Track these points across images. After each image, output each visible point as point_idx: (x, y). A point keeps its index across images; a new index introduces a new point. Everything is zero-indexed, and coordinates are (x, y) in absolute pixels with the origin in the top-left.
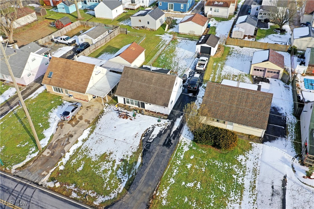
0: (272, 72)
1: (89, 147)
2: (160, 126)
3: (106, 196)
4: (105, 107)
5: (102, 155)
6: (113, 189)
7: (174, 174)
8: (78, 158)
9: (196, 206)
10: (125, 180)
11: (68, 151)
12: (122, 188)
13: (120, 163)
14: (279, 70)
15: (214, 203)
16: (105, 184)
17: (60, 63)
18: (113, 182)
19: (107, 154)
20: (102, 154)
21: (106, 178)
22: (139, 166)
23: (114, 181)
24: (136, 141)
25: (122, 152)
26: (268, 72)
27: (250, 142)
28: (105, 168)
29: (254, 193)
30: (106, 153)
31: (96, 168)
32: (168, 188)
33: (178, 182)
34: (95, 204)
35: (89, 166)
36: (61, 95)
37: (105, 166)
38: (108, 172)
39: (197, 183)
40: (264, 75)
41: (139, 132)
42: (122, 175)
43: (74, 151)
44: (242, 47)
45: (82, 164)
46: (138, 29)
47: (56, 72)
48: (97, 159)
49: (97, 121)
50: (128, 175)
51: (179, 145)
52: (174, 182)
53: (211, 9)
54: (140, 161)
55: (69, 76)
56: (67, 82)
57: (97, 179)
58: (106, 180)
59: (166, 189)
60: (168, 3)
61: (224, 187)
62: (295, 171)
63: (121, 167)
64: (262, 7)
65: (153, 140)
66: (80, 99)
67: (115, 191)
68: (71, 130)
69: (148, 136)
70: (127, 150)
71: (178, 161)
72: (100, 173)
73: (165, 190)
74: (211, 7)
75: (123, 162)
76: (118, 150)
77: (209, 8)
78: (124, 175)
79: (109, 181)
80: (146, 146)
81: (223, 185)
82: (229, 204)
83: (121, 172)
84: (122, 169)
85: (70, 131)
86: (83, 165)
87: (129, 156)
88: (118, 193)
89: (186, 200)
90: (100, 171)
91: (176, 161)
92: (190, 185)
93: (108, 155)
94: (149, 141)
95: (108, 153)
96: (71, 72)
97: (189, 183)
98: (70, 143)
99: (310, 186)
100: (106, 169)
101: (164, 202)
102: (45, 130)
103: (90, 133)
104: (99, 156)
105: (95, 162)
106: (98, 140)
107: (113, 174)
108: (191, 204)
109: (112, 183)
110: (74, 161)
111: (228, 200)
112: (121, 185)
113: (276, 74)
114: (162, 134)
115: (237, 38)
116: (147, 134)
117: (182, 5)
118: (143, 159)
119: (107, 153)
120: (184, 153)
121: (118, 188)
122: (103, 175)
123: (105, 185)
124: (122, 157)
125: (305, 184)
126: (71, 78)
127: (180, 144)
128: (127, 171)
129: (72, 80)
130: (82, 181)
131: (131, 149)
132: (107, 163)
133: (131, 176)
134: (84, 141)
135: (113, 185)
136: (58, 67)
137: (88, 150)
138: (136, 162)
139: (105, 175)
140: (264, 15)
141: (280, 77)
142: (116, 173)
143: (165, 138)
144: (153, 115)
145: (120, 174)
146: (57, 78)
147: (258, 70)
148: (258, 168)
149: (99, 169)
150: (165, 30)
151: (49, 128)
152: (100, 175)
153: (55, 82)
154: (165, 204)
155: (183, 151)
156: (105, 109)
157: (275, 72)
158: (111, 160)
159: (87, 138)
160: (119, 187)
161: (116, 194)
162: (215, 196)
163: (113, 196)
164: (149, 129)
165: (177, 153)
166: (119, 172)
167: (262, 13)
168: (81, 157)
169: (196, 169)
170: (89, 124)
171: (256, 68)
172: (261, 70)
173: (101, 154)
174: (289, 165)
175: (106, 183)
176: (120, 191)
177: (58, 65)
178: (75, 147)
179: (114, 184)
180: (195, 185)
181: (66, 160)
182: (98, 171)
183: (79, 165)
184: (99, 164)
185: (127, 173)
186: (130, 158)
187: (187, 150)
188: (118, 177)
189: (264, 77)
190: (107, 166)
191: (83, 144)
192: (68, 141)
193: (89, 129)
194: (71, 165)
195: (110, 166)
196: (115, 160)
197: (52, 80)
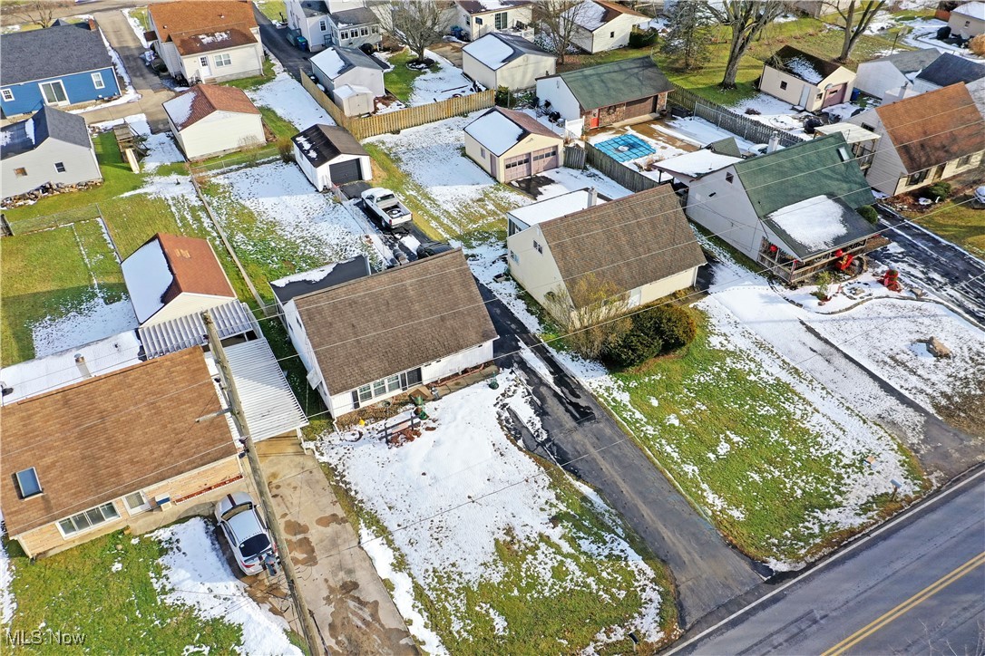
0: (542, 157)
1: (436, 565)
2: (510, 394)
3: (643, 610)
4: (317, 453)
5: (497, 551)
6: (629, 585)
7: (675, 455)
8: (457, 611)
9: (779, 471)
10: (620, 547)
11: (406, 622)
12: (643, 565)
13: (559, 528)
14: (556, 144)
15: (793, 444)
16: (601, 593)
17: (36, 418)
18: (608, 574)
19: (504, 541)
20: (494, 550)
21: (585, 583)
22: (604, 500)
23: (609, 570)
24: (517, 462)
25: (526, 507)
26: (536, 159)
27: (691, 306)
28: (548, 567)
29: (809, 380)
30: (497, 541)
31: (531, 587)
32: (705, 486)
33: (701, 461)
34: (657, 640)
35: (509, 598)
36: (113, 526)
37: (540, 564)
38: (564, 569)
39: (726, 436)
40: (529, 169)
41: (491, 439)
42: (600, 545)
43: (417, 610)
44: (398, 132)
45: (487, 611)
46: (31, 202)
47: (48, 460)
48: (501, 568)
49: (353, 499)
50: (613, 535)
51: (600, 399)
52: (696, 468)
53: (204, 63)
54: (586, 490)
55: (121, 437)
56: (132, 462)
57: (571, 603)
58: (588, 586)
59: (705, 491)
60: (40, 85)
61: (764, 407)
62: (801, 306)
63: (575, 533)
64: (336, 18)
65: (547, 431)
66: (200, 489)
67: (641, 583)
68: (323, 577)
69: (524, 432)
70: (530, 494)
71: (644, 429)
72: (557, 587)
73: (705, 494)
74: (203, 55)
75: (562, 522)
76: (511, 510)
77: (195, 59)
78: (605, 543)
79: (599, 580)
80: (553, 454)
81: (761, 405)
82: (808, 426)
83: (593, 542)
84: (582, 535)
85: (326, 581)
86: (491, 611)
87: (555, 502)
88: (653, 581)
89: (756, 477)
90: (550, 584)
91: (642, 431)
92: (723, 448)
93: (509, 539)
94: (540, 439)
95: (502, 536)
96: (118, 421)
97: (718, 448)
98: (376, 603)
99: (840, 311)
100: (553, 567)
101: (736, 514)
102: (239, 643)
103: (387, 538)
104: (495, 560)
105: (509, 577)
106: (432, 532)
107: (582, 560)
108: (770, 476)
109: (610, 578)
110: (456, 626)
111: (798, 420)
112: (630, 563)
113: (551, 157)
114: (542, 404)
115: (360, 116)
116: (515, 429)
117: (96, 77)
118: (588, 480)
119: (501, 540)
120: (630, 406)
121: (636, 573)
122: (569, 585)
123: (605, 596)
124: (545, 517)
125: (832, 313)
126: (137, 435)
127: (602, 396)
128: (598, 529)
129: (147, 443)
130: (549, 638)
131: (535, 485)
132: (535, 555)
133: (619, 531)
134: (400, 564)
135: (619, 579)
136: (38, 436)
137: (445, 573)
138: (585, 499)
139: (572, 579)
140: (353, 36)
141: (561, 161)
142: (585, 553)
143: (562, 408)
144: (457, 384)
145: (594, 547)
146: (70, 477)
147: (514, 165)
148: (758, 337)
149: (540, 584)
150: (133, 169)
151: (244, 632)
152: (561, 590)
153: (75, 494)
154: (743, 516)
155: (626, 406)
156: (324, 459)
157: (548, 155)
158: (534, 542)
159: (397, 554)
160: (636, 570)
161: (650, 585)
162: (776, 432)
163: (652, 594)
164: (503, 418)
165: (621, 417)
166: (585, 545)
167: (347, 34)
168: (458, 602)
169: (692, 416)
170: (344, 521)
171: (508, 163)
172: (520, 163)
173: (493, 554)
174: (781, 302)
175: (598, 591)
176: (651, 573)
177: (34, 431)
178: (404, 599)
179: (615, 576)
180: (728, 440)
181: (437, 643)
182: (547, 589)
183: (486, 621)
184: (523, 574)
185: (603, 533)
186: (562, 502)
187: (628, 398)
188: (602, 557)
189: (530, 175)
190: (547, 560)
191: (410, 575)
192: (361, 603)
193: (364, 532)
194: (465, 640)
195: (552, 556)
196: (541, 535)
197: (51, 496)
